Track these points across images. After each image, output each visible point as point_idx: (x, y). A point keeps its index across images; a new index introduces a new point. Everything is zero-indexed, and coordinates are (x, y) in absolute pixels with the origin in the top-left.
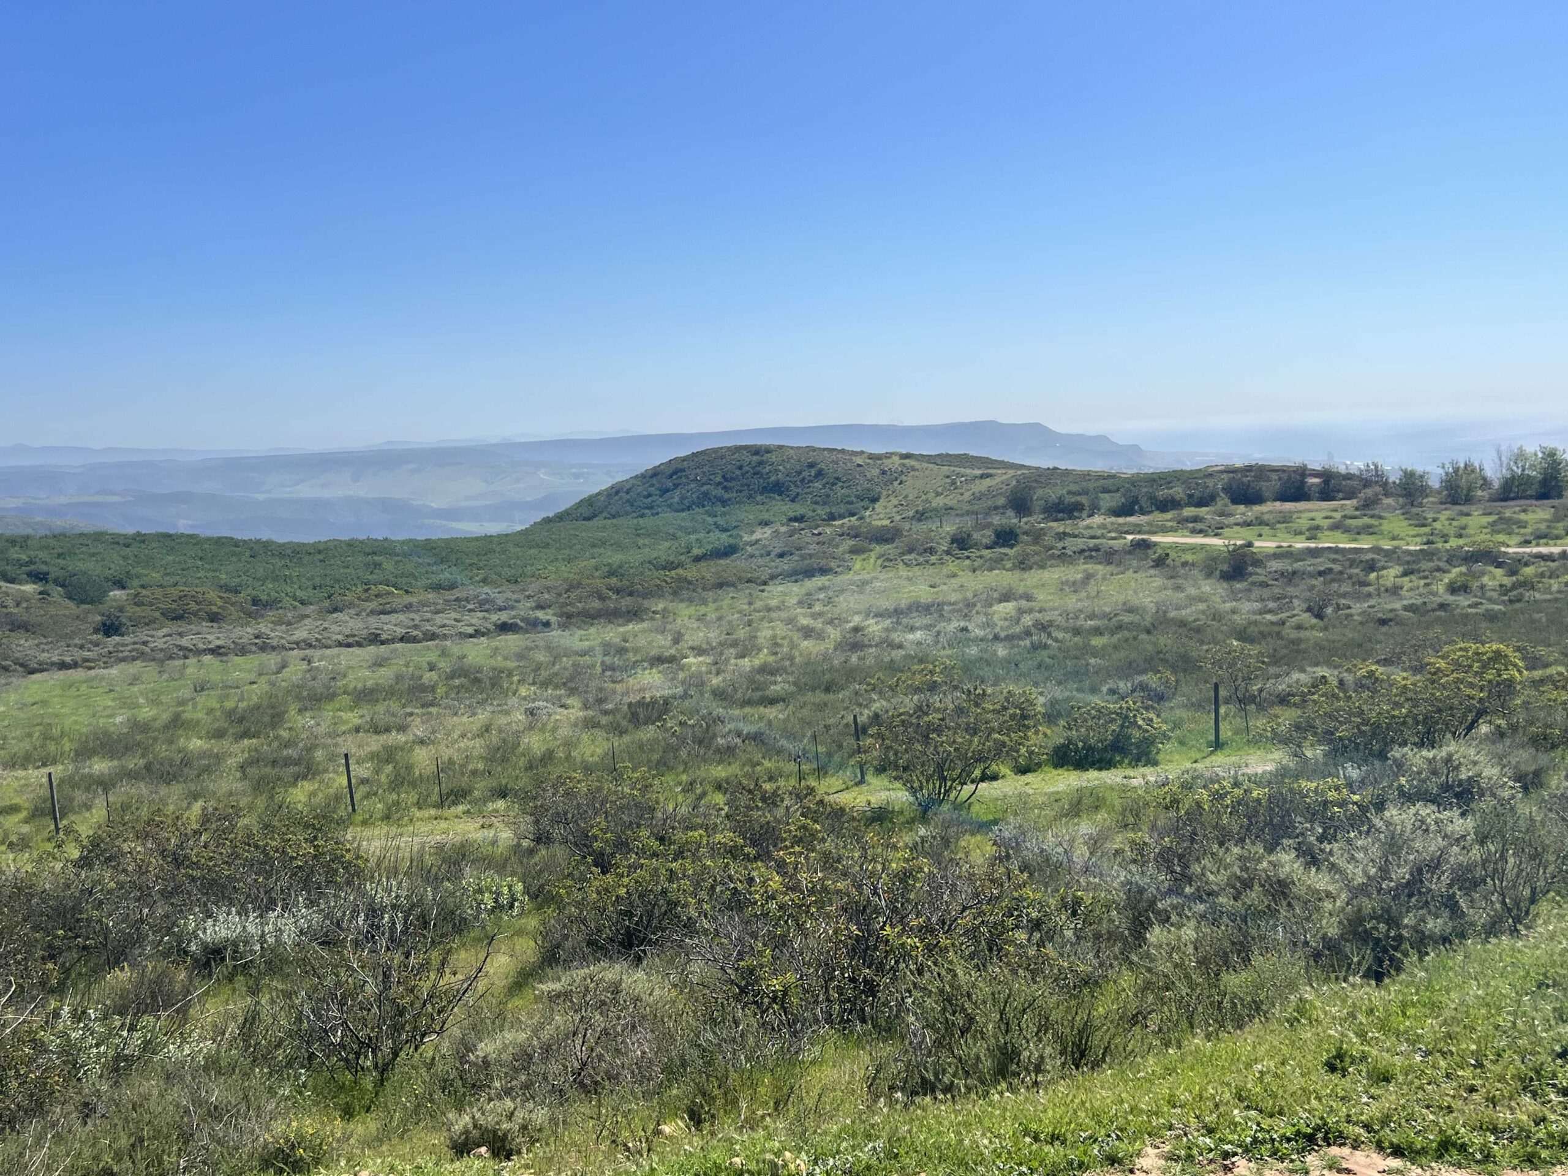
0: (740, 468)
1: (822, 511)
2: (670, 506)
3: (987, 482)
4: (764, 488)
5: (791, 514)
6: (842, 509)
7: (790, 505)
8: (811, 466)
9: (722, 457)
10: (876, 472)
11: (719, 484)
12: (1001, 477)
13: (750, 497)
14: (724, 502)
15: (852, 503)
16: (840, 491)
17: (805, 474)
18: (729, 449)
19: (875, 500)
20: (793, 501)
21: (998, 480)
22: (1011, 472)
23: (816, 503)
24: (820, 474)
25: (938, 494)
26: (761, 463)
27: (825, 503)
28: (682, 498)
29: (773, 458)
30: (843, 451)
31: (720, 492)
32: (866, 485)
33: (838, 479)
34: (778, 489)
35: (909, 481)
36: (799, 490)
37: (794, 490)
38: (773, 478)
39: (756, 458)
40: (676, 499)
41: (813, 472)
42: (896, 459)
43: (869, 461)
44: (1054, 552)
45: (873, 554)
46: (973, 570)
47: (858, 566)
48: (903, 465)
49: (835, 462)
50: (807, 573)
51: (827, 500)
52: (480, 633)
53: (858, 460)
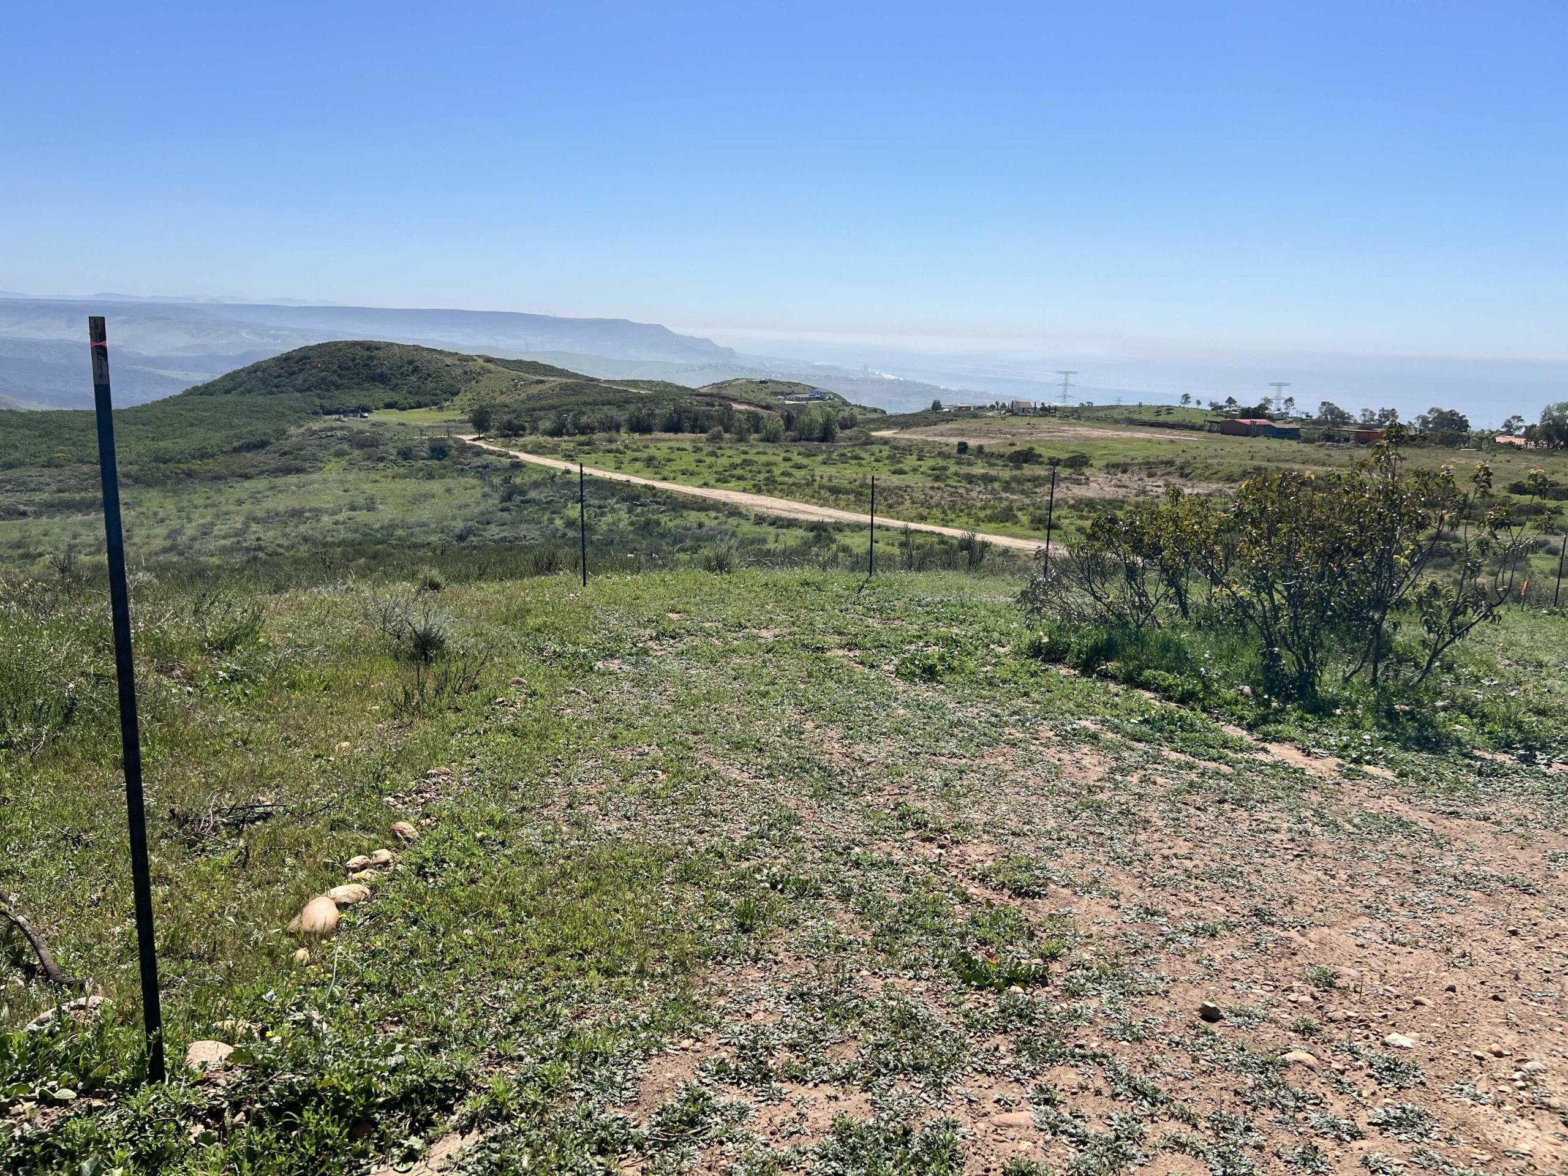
0: (353, 360)
1: (412, 400)
2: (293, 386)
3: (541, 387)
4: (371, 378)
5: (387, 400)
6: (428, 398)
7: (391, 393)
8: (410, 363)
9: (340, 350)
10: (459, 371)
11: (336, 371)
12: (554, 381)
13: (359, 384)
14: (338, 387)
15: (437, 395)
16: (430, 385)
17: (404, 369)
18: (346, 343)
19: (457, 394)
20: (392, 390)
22: (559, 380)
23: (410, 393)
24: (416, 370)
25: (502, 393)
26: (371, 358)
27: (416, 394)
28: (305, 381)
29: (381, 353)
30: (441, 352)
31: (335, 378)
32: (450, 381)
33: (429, 375)
34: (381, 379)
35: (484, 380)
36: (399, 382)
37: (394, 381)
38: (379, 370)
39: (367, 353)
40: (300, 381)
41: (411, 367)
42: (480, 361)
43: (457, 362)
44: (459, 467)
45: (347, 457)
46: (393, 478)
47: (328, 467)
48: (482, 368)
49: (429, 362)
50: (288, 471)
51: (418, 391)
53: (448, 361)
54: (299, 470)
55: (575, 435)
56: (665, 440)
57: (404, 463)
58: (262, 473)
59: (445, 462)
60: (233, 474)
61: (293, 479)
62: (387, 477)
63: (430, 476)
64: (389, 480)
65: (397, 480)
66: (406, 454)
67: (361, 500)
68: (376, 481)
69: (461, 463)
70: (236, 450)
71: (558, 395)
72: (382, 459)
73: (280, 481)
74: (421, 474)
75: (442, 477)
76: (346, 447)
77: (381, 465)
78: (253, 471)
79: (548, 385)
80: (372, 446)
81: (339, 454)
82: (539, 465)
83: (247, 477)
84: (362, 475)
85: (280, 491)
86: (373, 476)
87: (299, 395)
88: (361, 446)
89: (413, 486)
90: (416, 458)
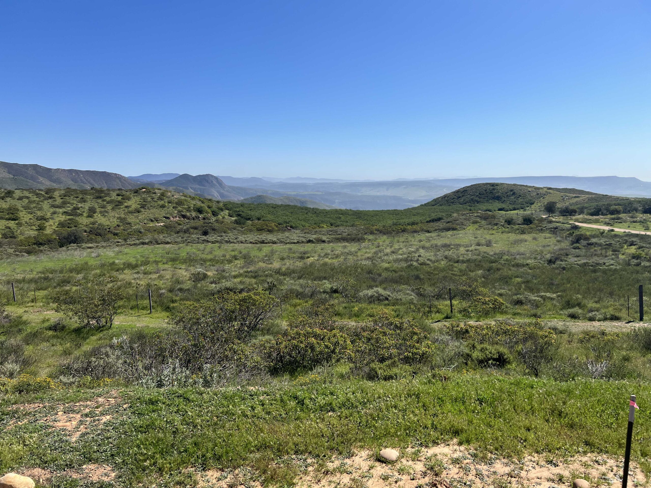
0: (486, 190)
1: (511, 207)
2: (459, 202)
3: (577, 199)
4: (493, 198)
5: (500, 207)
6: (519, 206)
7: (501, 204)
8: (511, 191)
9: (480, 187)
10: (535, 194)
11: (478, 196)
12: (583, 196)
13: (487, 201)
14: (478, 202)
15: (523, 204)
16: (520, 200)
17: (508, 194)
18: (483, 184)
19: (533, 204)
21: (581, 198)
23: (511, 204)
24: (514, 194)
26: (494, 189)
27: (513, 204)
28: (464, 200)
29: (498, 187)
31: (477, 198)
32: (530, 198)
33: (520, 196)
34: (498, 198)
35: (547, 197)
36: (505, 199)
37: (503, 199)
38: (497, 195)
39: (492, 187)
40: (462, 200)
41: (512, 193)
42: (545, 189)
43: (534, 190)
44: (540, 228)
45: (478, 224)
46: (502, 233)
47: (468, 228)
48: (546, 192)
49: (521, 190)
50: (448, 229)
51: (514, 203)
52: (298, 242)
53: (530, 190)
54: (454, 229)
55: (607, 215)
57: (508, 226)
58: (436, 230)
59: (531, 226)
60: (422, 231)
61: (450, 233)
62: (498, 232)
63: (523, 232)
64: (499, 234)
65: (504, 234)
66: (509, 222)
67: (483, 242)
68: (493, 234)
69: (540, 227)
70: (427, 222)
72: (496, 224)
73: (443, 234)
74: (518, 231)
75: (529, 233)
76: (478, 220)
77: (496, 227)
78: (432, 229)
81: (475, 223)
82: (591, 228)
83: (428, 232)
84: (486, 231)
85: (442, 237)
86: (491, 232)
87: (461, 205)
89: (513, 237)
90: (514, 224)
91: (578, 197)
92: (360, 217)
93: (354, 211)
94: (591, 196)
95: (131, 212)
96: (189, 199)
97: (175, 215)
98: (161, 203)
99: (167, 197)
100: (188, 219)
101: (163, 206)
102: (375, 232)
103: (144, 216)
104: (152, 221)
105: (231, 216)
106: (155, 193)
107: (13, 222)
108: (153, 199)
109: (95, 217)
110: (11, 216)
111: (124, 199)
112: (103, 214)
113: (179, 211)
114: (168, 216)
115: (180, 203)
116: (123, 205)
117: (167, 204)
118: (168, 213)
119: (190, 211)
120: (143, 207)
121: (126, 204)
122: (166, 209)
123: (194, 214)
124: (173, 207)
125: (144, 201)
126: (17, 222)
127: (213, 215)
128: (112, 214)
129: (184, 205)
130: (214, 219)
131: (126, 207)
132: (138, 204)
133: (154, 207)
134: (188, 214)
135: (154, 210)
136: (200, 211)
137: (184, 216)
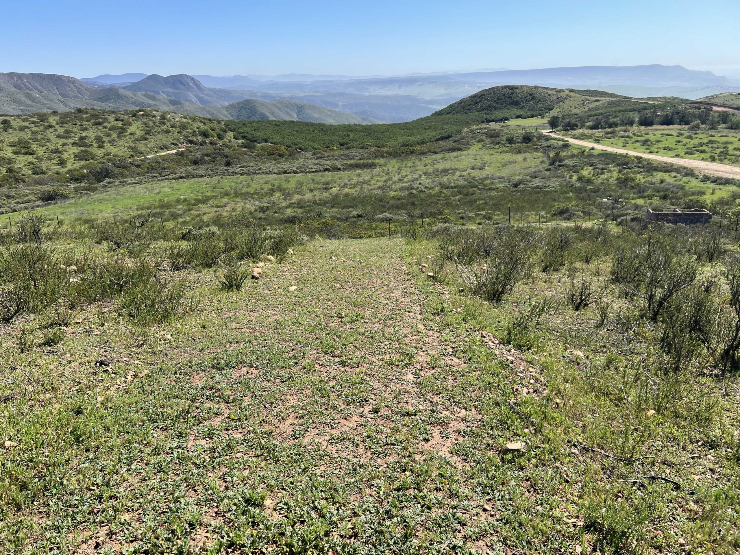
0: (504, 95)
1: (529, 113)
2: (476, 109)
3: (597, 103)
4: (511, 104)
5: (518, 114)
6: (537, 112)
7: (519, 111)
8: (531, 95)
9: (498, 90)
10: (555, 98)
11: (495, 101)
12: (605, 100)
13: (505, 107)
14: (495, 109)
15: (542, 110)
16: (539, 105)
17: (528, 98)
18: (502, 87)
19: (552, 109)
20: (521, 109)
22: (608, 99)
23: (529, 110)
24: (533, 98)
25: (576, 108)
26: (513, 93)
28: (481, 107)
29: (518, 91)
30: (547, 88)
31: (495, 104)
32: (550, 103)
33: (540, 100)
34: (516, 104)
35: (567, 102)
36: (524, 105)
37: (522, 104)
38: (516, 99)
39: (511, 91)
40: (479, 107)
41: (531, 97)
42: (567, 92)
43: (555, 93)
44: (536, 147)
45: (483, 143)
46: (501, 153)
47: (472, 148)
48: (567, 95)
49: (540, 93)
50: (453, 150)
51: (533, 109)
52: (316, 171)
53: (550, 93)
54: (459, 149)
55: (605, 128)
56: (660, 130)
57: (509, 145)
58: (442, 151)
59: (529, 144)
60: (430, 152)
61: (455, 154)
62: (497, 152)
63: (519, 152)
66: (510, 141)
67: (479, 164)
68: (492, 155)
69: (537, 145)
70: (437, 140)
71: (606, 108)
72: (498, 143)
73: (447, 155)
74: (515, 151)
75: (525, 152)
76: (484, 138)
77: (497, 146)
78: (438, 150)
79: (601, 102)
80: (496, 137)
81: (480, 141)
82: (578, 145)
83: (436, 153)
84: (487, 152)
85: (446, 160)
86: (492, 152)
87: (477, 113)
88: (491, 136)
89: (508, 157)
90: (515, 142)
91: (598, 101)
92: (369, 135)
93: (363, 126)
94: (611, 99)
95: (137, 140)
96: (190, 121)
97: (182, 141)
98: (164, 127)
99: (168, 121)
100: (196, 144)
101: (168, 132)
102: (386, 155)
103: (152, 143)
104: (162, 149)
105: (236, 139)
106: (154, 116)
107: (30, 156)
108: (154, 123)
109: (106, 147)
110: (27, 150)
111: (125, 125)
112: (112, 142)
113: (185, 137)
114: (175, 142)
115: (183, 127)
116: (126, 132)
117: (170, 129)
118: (174, 139)
119: (196, 136)
120: (148, 133)
121: (129, 131)
122: (171, 134)
123: (200, 139)
124: (178, 132)
125: (147, 126)
126: (35, 156)
127: (219, 138)
128: (121, 142)
129: (187, 129)
130: (221, 142)
131: (131, 134)
132: (142, 130)
133: (159, 132)
134: (195, 139)
135: (160, 137)
136: (205, 134)
137: (191, 142)
